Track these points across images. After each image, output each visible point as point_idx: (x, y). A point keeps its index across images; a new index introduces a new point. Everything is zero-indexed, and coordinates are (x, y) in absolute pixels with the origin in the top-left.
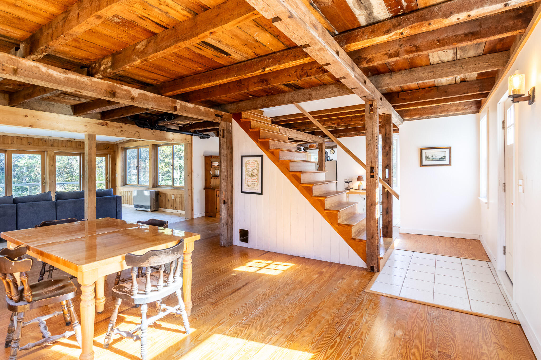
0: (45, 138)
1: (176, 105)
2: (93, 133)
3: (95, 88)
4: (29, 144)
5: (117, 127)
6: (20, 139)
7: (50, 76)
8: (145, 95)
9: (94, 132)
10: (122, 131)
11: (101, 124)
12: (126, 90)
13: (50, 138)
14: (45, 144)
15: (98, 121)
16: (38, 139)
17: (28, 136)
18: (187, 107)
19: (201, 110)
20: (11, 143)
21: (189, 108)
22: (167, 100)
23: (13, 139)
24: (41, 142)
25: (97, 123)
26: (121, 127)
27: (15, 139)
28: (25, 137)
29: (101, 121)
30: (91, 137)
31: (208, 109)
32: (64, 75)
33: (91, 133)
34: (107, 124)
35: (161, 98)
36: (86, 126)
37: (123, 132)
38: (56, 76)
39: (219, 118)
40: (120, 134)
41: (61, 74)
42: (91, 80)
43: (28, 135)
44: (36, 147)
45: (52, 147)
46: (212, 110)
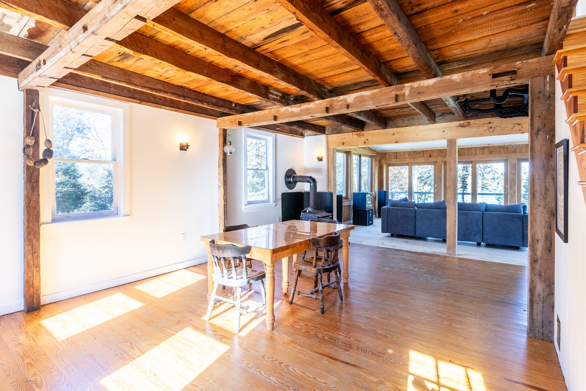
0: (507, 144)
1: (403, 92)
2: (452, 138)
3: (318, 110)
4: (491, 153)
5: (483, 125)
6: (482, 150)
7: (292, 112)
8: (362, 96)
9: (453, 136)
10: (491, 128)
11: (462, 126)
12: (342, 100)
13: (512, 144)
14: (507, 151)
15: (458, 123)
16: (499, 147)
17: (489, 146)
18: (423, 87)
19: (453, 81)
20: (475, 154)
21: (428, 87)
22: (390, 90)
23: (476, 150)
24: (502, 149)
25: (457, 125)
26: (490, 123)
27: (478, 150)
28: (487, 147)
29: (462, 122)
30: (452, 142)
31: (469, 74)
32: (300, 108)
33: (449, 138)
34: (469, 123)
35: (381, 91)
36: (444, 131)
37: (493, 129)
38: (295, 111)
39: (507, 78)
40: (488, 132)
41: (298, 108)
42: (315, 104)
43: (489, 144)
44: (497, 155)
45: (514, 154)
46: (482, 71)
